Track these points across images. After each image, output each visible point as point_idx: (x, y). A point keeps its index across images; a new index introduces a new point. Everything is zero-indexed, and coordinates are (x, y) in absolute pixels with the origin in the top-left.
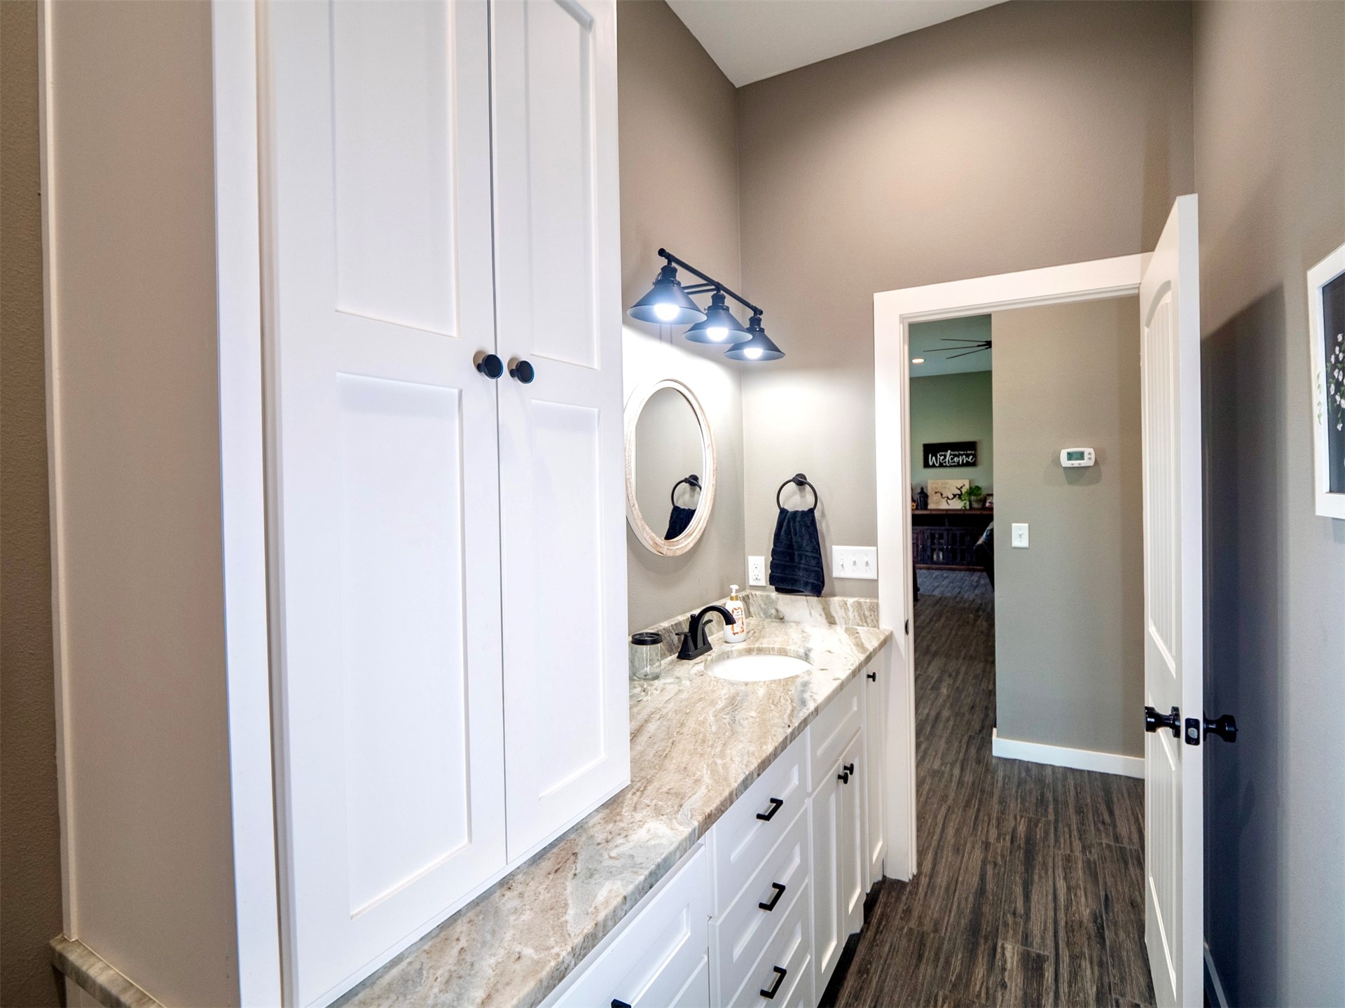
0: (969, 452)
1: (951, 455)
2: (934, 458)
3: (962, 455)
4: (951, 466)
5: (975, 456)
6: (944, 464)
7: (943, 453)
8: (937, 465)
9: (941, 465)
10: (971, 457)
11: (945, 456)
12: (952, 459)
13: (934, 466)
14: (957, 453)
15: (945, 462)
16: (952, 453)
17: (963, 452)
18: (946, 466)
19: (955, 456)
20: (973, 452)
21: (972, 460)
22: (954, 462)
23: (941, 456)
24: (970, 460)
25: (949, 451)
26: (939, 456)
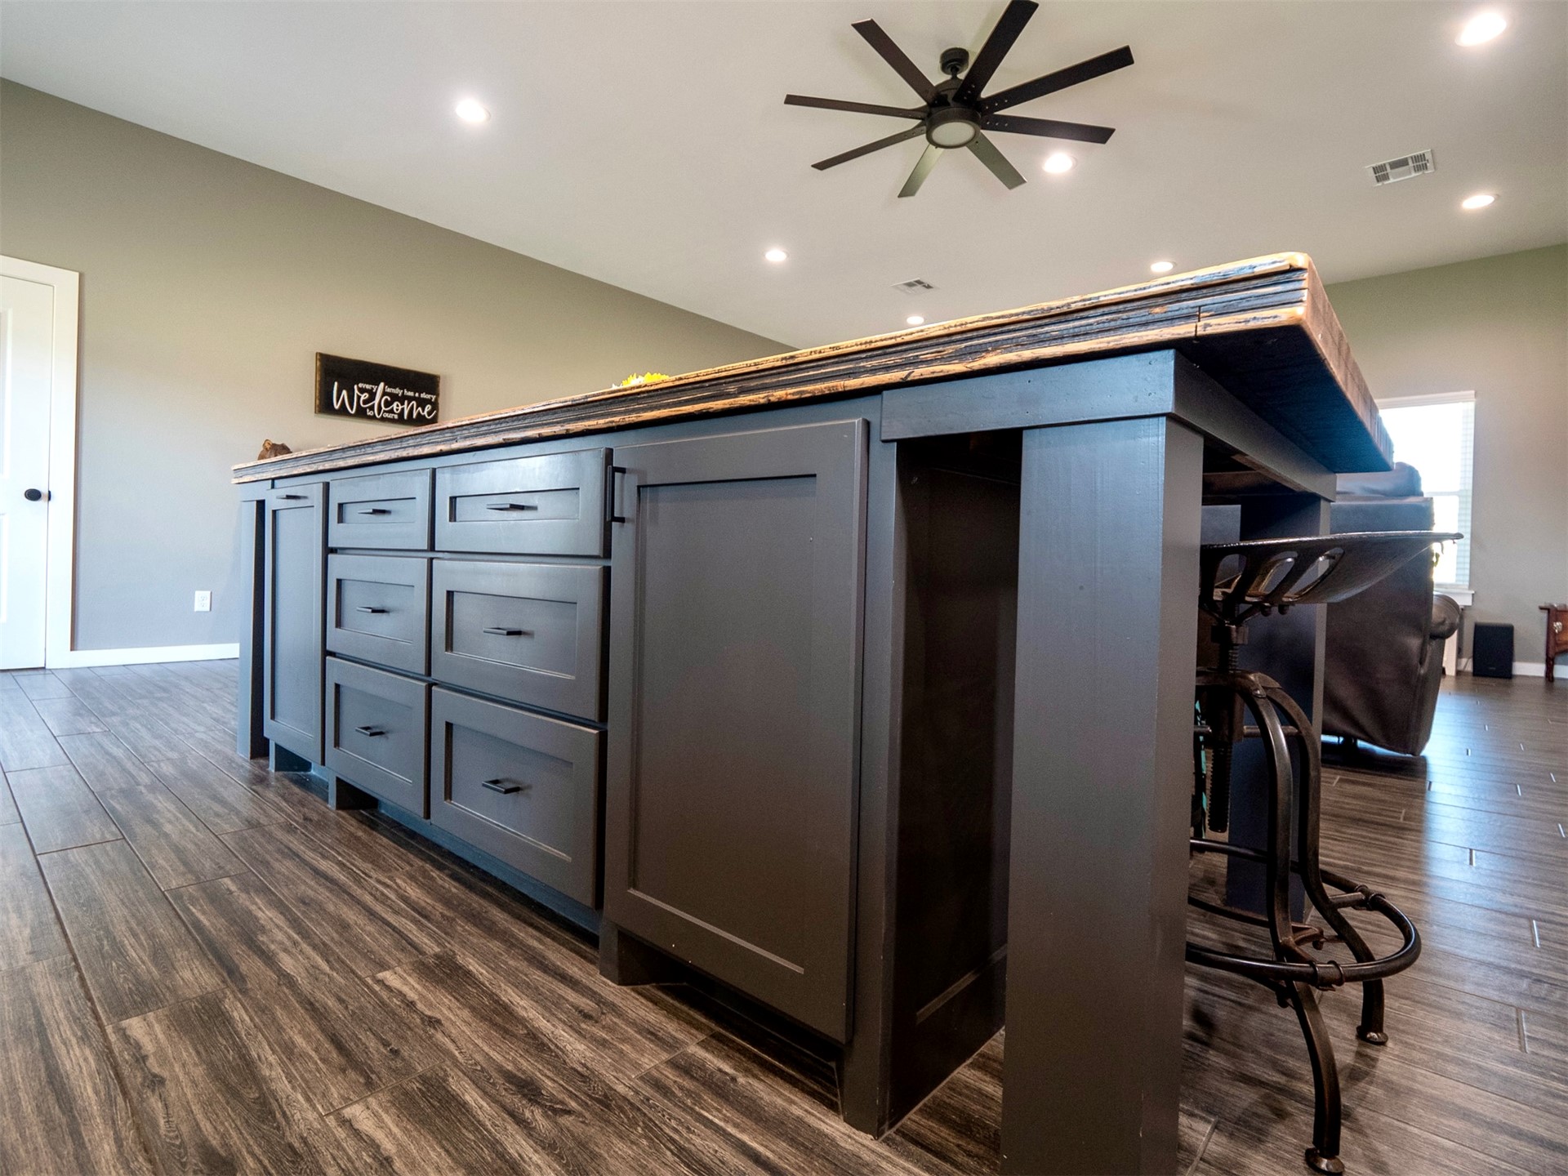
0: (423, 395)
1: (385, 393)
2: (344, 393)
3: (410, 399)
4: (383, 419)
5: (435, 406)
6: (369, 413)
7: (368, 387)
8: (353, 412)
9: (361, 414)
10: (428, 407)
11: (372, 395)
12: (387, 404)
13: (342, 411)
14: (398, 391)
15: (372, 408)
16: (389, 390)
17: (411, 394)
18: (373, 418)
19: (394, 397)
20: (434, 397)
21: (429, 414)
22: (392, 411)
23: (362, 391)
24: (425, 413)
25: (382, 384)
26: (356, 391)
